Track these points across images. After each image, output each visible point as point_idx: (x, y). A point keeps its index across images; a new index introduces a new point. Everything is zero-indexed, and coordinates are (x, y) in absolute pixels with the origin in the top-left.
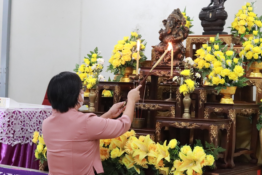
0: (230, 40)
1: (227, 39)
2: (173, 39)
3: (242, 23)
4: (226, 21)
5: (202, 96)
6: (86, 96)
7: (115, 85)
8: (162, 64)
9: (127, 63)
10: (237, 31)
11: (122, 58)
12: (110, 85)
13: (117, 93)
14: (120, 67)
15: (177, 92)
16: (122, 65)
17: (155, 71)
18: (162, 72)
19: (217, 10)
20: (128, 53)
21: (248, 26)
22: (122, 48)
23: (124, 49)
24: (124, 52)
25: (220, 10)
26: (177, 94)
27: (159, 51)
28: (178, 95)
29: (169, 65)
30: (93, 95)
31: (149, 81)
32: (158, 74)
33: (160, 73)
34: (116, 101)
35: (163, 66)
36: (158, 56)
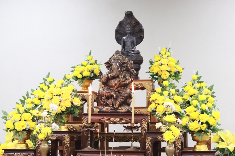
0: (151, 85)
1: (146, 84)
2: (123, 83)
3: (165, 67)
4: (141, 65)
5: (179, 144)
6: (21, 148)
7: (64, 135)
8: (111, 110)
9: (68, 109)
10: (160, 76)
11: (62, 104)
12: (57, 135)
13: (67, 144)
14: (60, 114)
15: (146, 140)
16: (62, 111)
17: (103, 118)
18: (112, 118)
19: (133, 55)
20: (69, 98)
21: (170, 71)
22: (60, 93)
23: (62, 94)
24: (63, 97)
25: (136, 54)
26: (147, 142)
27: (105, 96)
28: (148, 144)
29: (120, 111)
30: (46, 146)
31: (75, 129)
32: (107, 121)
33: (109, 120)
34: (66, 152)
35: (113, 112)
36: (105, 101)
